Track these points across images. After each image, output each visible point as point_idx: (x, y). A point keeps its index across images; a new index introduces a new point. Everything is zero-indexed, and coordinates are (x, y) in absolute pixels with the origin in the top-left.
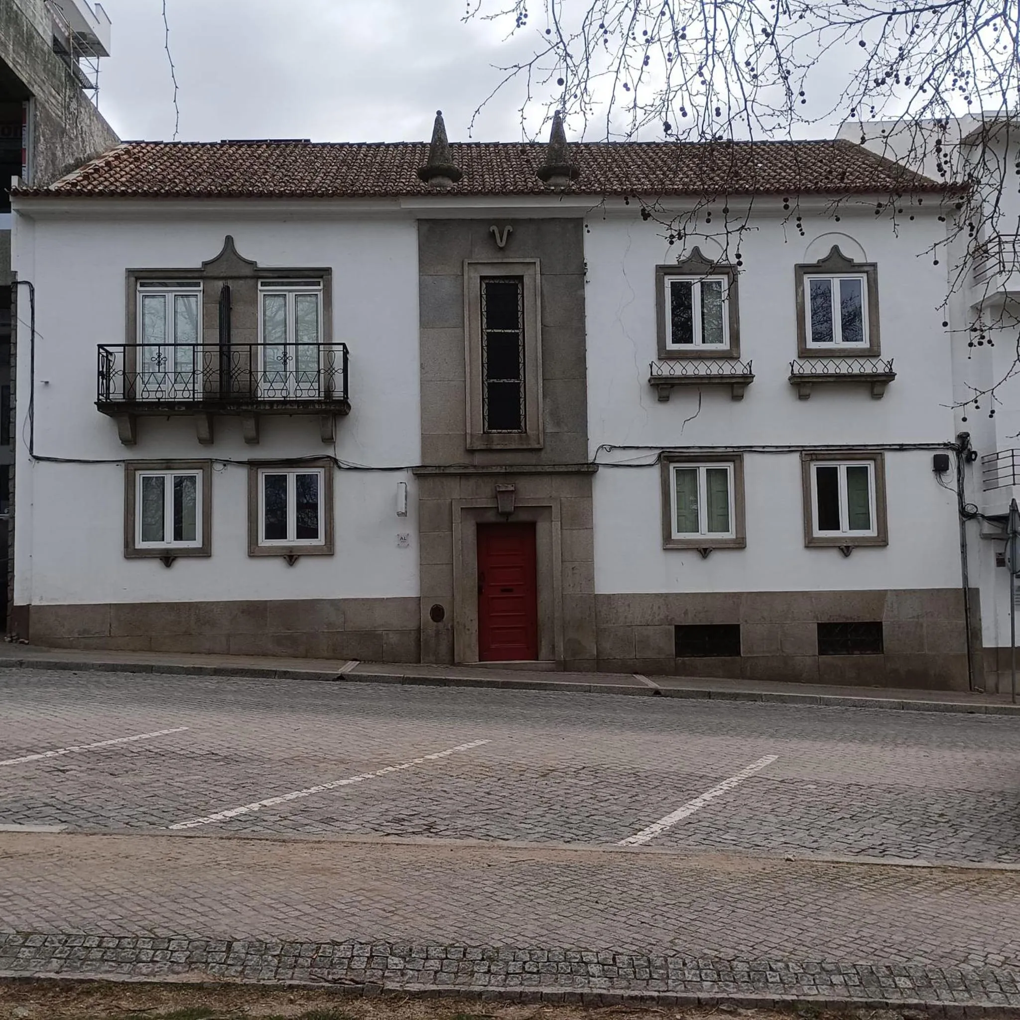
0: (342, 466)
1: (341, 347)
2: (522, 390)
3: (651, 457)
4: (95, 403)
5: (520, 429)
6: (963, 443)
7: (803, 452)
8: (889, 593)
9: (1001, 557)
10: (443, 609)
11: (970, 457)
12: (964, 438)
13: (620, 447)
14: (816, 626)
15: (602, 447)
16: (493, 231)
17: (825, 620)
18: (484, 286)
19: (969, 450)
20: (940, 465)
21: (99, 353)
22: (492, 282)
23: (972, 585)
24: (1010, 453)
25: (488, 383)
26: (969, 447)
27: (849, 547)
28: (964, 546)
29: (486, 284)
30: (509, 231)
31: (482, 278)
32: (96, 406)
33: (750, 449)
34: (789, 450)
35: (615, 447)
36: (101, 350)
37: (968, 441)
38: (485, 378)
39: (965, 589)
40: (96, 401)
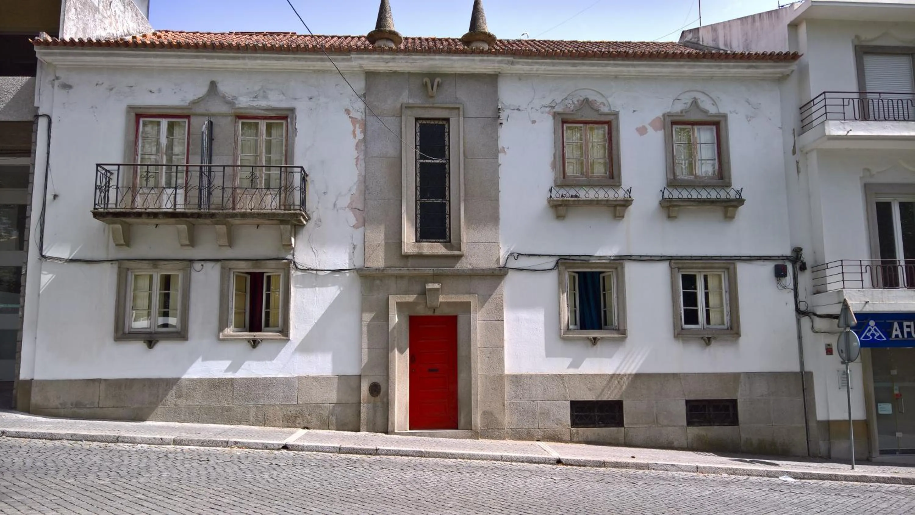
0: (299, 267)
1: (299, 169)
2: (447, 208)
3: (550, 263)
4: (91, 211)
5: (445, 239)
6: (797, 255)
7: (673, 261)
8: (742, 376)
9: (829, 347)
10: (379, 386)
11: (803, 267)
12: (798, 251)
13: (525, 255)
14: (684, 403)
15: (512, 254)
16: (426, 82)
17: (692, 397)
18: (418, 125)
19: (802, 261)
20: (780, 273)
21: (97, 170)
22: (424, 122)
23: (807, 368)
24: (840, 263)
25: (421, 203)
26: (802, 259)
27: (710, 338)
28: (800, 337)
29: (420, 124)
30: (438, 82)
31: (417, 119)
32: (92, 213)
33: (630, 258)
34: (661, 259)
35: (522, 255)
36: (99, 168)
37: (801, 255)
38: (418, 198)
39: (802, 373)
40: (93, 210)
